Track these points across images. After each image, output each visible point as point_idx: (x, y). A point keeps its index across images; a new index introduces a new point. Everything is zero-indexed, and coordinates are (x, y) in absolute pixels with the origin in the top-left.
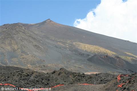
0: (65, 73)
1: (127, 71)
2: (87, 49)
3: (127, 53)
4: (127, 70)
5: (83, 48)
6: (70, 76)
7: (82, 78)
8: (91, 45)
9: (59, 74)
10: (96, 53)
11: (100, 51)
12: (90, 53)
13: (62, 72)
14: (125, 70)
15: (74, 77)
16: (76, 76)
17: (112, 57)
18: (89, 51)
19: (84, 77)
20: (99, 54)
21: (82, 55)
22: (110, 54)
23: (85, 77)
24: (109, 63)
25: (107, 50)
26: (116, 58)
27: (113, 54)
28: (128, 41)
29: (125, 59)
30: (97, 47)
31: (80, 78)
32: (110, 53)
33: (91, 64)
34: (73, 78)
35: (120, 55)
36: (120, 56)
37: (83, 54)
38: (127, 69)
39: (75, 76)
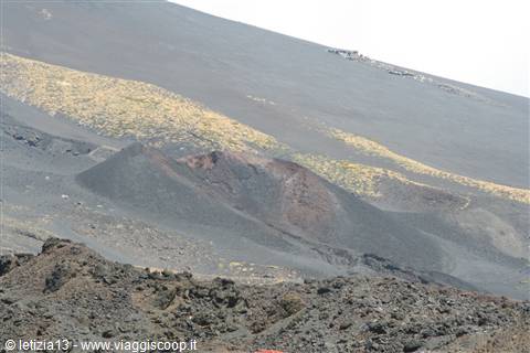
0: (94, 276)
1: (352, 261)
2: (68, 100)
3: (350, 139)
4: (356, 254)
5: (41, 97)
6: (135, 297)
7: (223, 307)
8: (102, 73)
9: (52, 284)
10: (133, 136)
11: (160, 121)
12: (93, 131)
13: (75, 265)
14: (340, 253)
15: (162, 306)
16: (178, 300)
17: (253, 161)
18: (85, 115)
19: (232, 302)
20: (153, 140)
21: (34, 142)
22: (231, 141)
23: (240, 306)
24: (230, 207)
25: (210, 115)
26: (277, 174)
27: (250, 144)
28: (351, 55)
29: (335, 177)
30: (144, 90)
31: (208, 310)
32: (232, 134)
33: (106, 208)
34: (158, 313)
35: (303, 153)
36: (300, 156)
37: (46, 140)
38: (350, 251)
39: (171, 298)
